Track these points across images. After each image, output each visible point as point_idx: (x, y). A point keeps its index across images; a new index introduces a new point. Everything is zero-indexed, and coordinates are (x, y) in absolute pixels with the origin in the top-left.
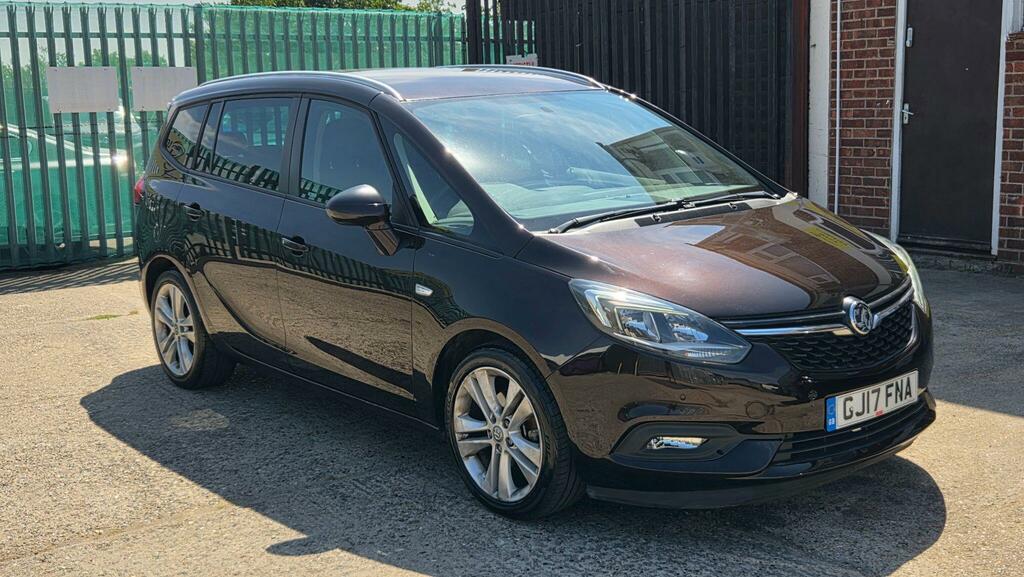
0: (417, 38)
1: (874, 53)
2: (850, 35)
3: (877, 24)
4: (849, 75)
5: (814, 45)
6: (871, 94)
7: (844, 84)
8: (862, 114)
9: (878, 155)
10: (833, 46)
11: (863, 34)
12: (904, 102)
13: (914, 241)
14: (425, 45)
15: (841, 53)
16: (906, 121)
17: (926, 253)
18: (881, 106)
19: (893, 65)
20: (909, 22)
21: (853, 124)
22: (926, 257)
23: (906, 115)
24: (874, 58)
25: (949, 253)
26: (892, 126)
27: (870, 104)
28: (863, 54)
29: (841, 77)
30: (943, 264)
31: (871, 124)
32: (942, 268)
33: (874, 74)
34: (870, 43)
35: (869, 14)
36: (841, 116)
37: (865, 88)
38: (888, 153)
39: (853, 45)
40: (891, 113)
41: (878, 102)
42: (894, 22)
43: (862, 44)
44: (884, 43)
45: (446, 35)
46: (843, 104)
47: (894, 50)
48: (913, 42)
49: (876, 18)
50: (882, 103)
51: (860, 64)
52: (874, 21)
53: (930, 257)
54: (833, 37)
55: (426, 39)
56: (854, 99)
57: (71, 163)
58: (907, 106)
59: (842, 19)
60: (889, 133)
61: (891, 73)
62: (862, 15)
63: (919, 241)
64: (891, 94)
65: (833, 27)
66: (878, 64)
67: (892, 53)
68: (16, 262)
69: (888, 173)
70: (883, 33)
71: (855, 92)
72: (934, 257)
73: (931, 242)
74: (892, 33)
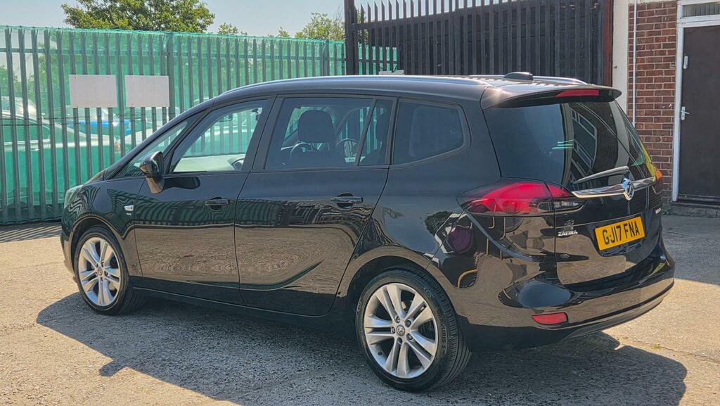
0: (313, 58)
1: (661, 73)
2: (643, 61)
3: (662, 53)
4: (642, 87)
5: (616, 67)
6: (658, 100)
7: (638, 93)
8: (652, 113)
9: (663, 141)
10: (630, 68)
11: (652, 60)
12: (682, 106)
13: (690, 198)
14: (318, 62)
15: (636, 72)
16: (683, 118)
17: (699, 207)
18: (665, 108)
19: (674, 81)
20: (685, 52)
21: (644, 120)
22: (698, 209)
23: (683, 114)
24: (660, 76)
25: (715, 206)
26: (673, 121)
27: (657, 107)
28: (653, 73)
29: (636, 88)
30: (711, 214)
31: (658, 120)
32: (711, 217)
33: (660, 86)
34: (657, 66)
35: (657, 47)
36: (636, 115)
37: (654, 96)
38: (671, 140)
39: (645, 67)
40: (672, 113)
41: (664, 105)
42: (674, 52)
43: (652, 66)
44: (667, 66)
45: (332, 55)
46: (637, 107)
47: (675, 71)
48: (688, 66)
49: (662, 49)
50: (667, 106)
51: (650, 80)
52: (660, 51)
53: (702, 209)
54: (631, 61)
55: (318, 58)
56: (645, 103)
57: (83, 144)
58: (684, 108)
59: (637, 50)
60: (672, 126)
61: (673, 86)
62: (651, 47)
63: (694, 199)
64: (673, 100)
65: (630, 55)
66: (664, 80)
67: (673, 72)
68: (44, 216)
69: (671, 153)
70: (667, 59)
71: (646, 98)
72: (704, 209)
73: (702, 200)
74: (674, 59)
